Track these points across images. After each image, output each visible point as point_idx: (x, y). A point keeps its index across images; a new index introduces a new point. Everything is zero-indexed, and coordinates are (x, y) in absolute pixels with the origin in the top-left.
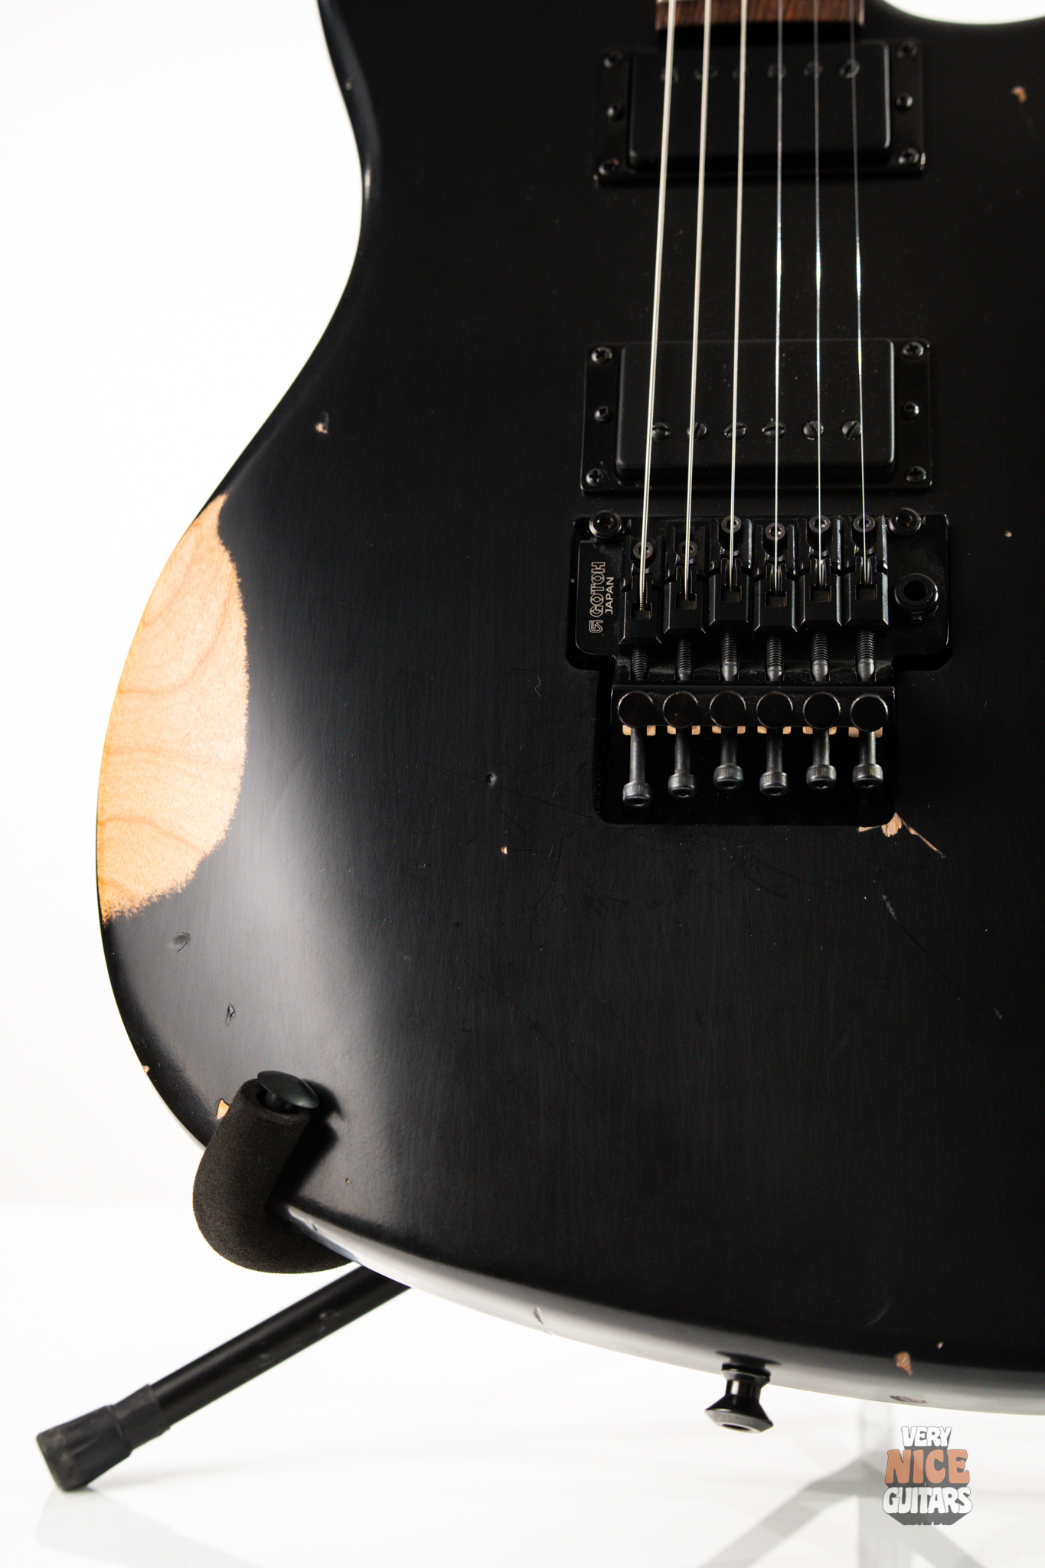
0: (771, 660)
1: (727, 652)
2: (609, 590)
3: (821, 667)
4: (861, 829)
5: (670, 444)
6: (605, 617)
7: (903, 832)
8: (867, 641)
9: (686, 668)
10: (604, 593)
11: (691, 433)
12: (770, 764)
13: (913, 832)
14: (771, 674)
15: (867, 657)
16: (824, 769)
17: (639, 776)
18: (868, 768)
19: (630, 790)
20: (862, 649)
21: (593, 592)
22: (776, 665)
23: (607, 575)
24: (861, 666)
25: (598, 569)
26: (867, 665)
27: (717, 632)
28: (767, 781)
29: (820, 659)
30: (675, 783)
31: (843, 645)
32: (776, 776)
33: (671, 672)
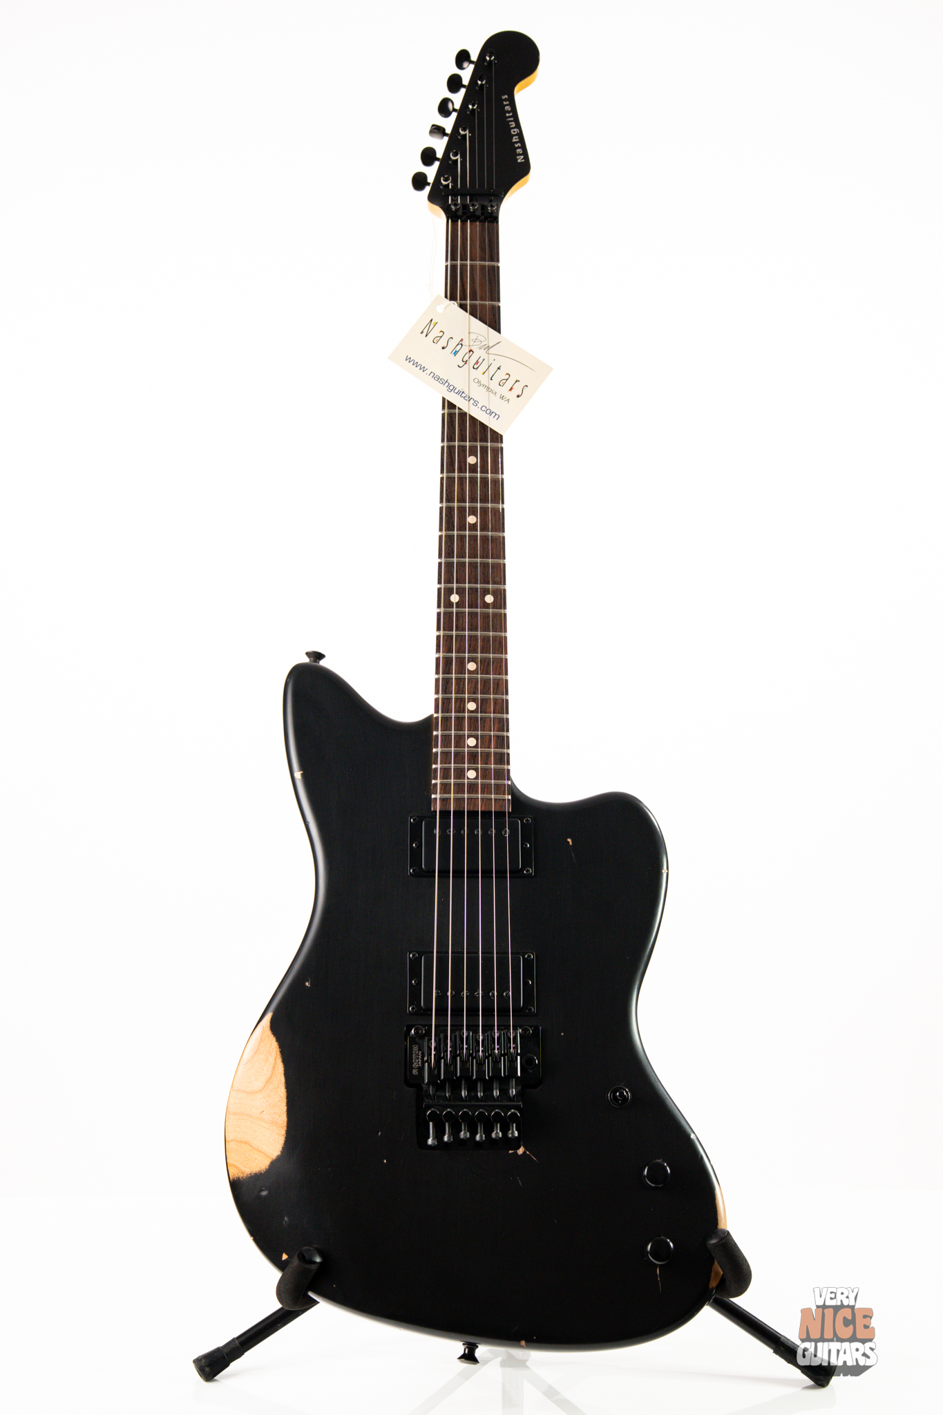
0: (479, 1089)
1: (463, 1087)
2: (420, 1057)
3: (496, 1092)
4: (510, 1152)
5: (442, 998)
6: (419, 1068)
7: (524, 1153)
8: (512, 1082)
9: (449, 1092)
10: (418, 1058)
11: (449, 994)
12: (479, 1131)
13: (528, 1153)
14: (479, 1095)
15: (513, 1088)
16: (497, 1133)
17: (433, 1136)
18: (513, 1132)
19: (430, 1142)
20: (511, 1085)
21: (414, 1058)
22: (481, 1092)
23: (419, 1050)
24: (510, 1091)
25: (415, 1048)
26: (513, 1091)
27: (460, 1079)
28: (478, 1138)
29: (496, 1089)
30: (446, 1138)
31: (504, 1084)
32: (481, 1136)
33: (444, 1094)
